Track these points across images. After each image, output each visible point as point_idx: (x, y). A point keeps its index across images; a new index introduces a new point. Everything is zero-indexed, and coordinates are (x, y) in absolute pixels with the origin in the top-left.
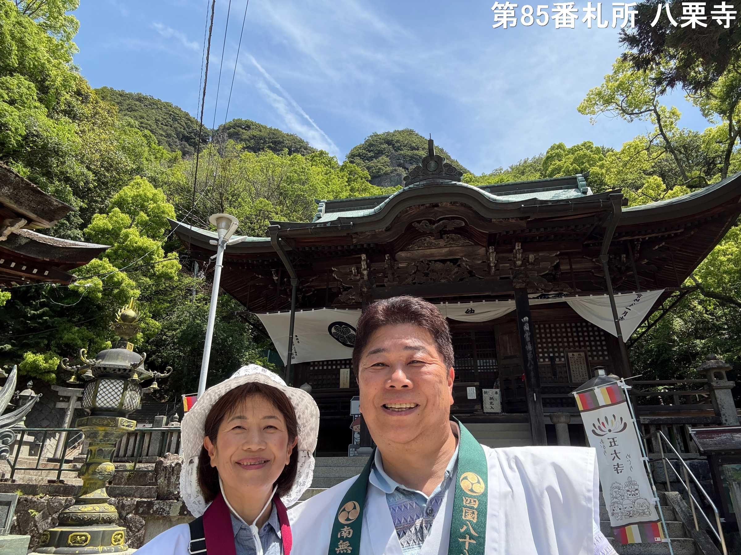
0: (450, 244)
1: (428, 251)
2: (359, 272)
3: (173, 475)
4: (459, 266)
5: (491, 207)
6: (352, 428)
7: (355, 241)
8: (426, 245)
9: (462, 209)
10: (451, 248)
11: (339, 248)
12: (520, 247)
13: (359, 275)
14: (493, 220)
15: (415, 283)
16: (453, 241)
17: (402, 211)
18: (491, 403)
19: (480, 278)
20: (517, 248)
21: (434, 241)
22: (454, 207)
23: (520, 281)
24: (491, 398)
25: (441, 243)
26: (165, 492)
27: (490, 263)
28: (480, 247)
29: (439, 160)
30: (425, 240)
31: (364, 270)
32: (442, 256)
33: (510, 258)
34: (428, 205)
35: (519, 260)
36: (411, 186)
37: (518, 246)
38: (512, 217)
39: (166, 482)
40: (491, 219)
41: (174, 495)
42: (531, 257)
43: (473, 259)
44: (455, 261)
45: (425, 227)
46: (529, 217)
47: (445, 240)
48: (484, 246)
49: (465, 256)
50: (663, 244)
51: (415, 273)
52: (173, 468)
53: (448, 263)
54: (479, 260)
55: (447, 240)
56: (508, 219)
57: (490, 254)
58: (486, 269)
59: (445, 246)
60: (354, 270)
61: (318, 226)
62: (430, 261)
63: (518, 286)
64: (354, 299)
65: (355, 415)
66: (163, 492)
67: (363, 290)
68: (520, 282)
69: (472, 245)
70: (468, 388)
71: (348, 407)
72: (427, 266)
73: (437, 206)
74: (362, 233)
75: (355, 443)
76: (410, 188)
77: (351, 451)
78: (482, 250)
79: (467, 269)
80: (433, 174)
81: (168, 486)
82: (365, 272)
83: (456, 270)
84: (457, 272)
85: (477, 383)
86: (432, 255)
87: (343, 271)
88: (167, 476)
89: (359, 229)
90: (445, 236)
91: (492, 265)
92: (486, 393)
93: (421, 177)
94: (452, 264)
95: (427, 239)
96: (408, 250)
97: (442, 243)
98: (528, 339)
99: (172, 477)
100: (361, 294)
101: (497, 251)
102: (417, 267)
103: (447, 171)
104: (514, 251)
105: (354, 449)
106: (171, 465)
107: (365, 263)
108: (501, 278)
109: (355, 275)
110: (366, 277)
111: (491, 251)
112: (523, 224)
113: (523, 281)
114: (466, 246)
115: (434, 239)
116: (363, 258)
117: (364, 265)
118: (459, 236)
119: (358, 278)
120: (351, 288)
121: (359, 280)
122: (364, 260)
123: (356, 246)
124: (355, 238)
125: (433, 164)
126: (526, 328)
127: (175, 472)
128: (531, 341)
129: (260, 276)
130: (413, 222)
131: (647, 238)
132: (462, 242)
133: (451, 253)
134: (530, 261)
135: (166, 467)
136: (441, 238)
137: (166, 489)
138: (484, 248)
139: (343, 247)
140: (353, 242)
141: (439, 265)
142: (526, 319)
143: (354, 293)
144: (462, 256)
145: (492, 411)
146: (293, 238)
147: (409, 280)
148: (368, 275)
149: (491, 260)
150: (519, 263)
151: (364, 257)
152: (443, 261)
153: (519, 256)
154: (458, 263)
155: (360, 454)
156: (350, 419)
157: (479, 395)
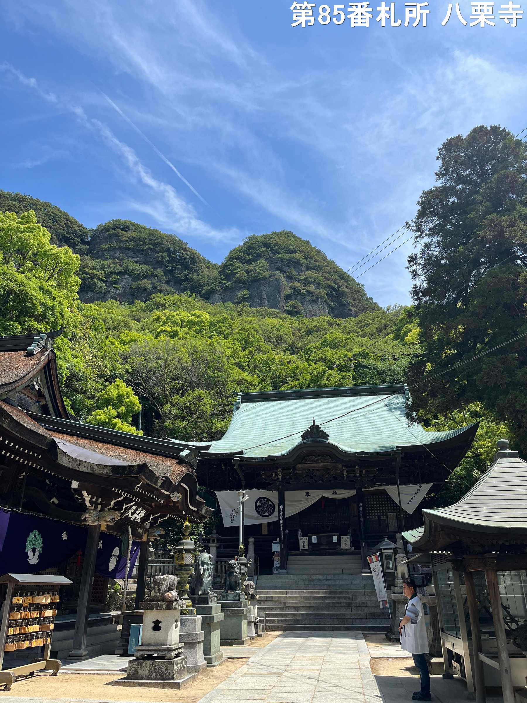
0: (324, 461)
1: (313, 465)
5: (342, 454)
6: (274, 558)
7: (276, 465)
9: (329, 452)
10: (325, 464)
13: (277, 477)
15: (306, 482)
16: (325, 459)
18: (345, 544)
19: (339, 480)
20: (357, 467)
21: (315, 459)
22: (325, 451)
24: (345, 541)
28: (339, 463)
29: (318, 427)
30: (311, 458)
32: (320, 468)
33: (354, 470)
34: (313, 450)
36: (305, 440)
40: (343, 459)
42: (364, 471)
43: (336, 470)
44: (326, 470)
46: (360, 459)
48: (341, 463)
51: (306, 476)
53: (323, 471)
54: (339, 470)
55: (322, 459)
56: (351, 459)
57: (343, 470)
58: (342, 476)
59: (321, 462)
60: (274, 475)
62: (314, 470)
63: (357, 487)
65: (274, 552)
67: (279, 487)
68: (358, 485)
69: (335, 462)
70: (333, 536)
71: (271, 547)
72: (312, 473)
73: (317, 450)
75: (276, 567)
76: (304, 442)
77: (274, 571)
78: (340, 466)
79: (333, 475)
80: (315, 435)
82: (280, 477)
84: (327, 477)
85: (338, 534)
86: (314, 467)
87: (267, 474)
89: (279, 462)
91: (345, 476)
92: (342, 538)
93: (310, 435)
94: (325, 472)
96: (302, 463)
97: (320, 460)
98: (361, 515)
100: (278, 489)
102: (307, 473)
103: (322, 435)
107: (280, 472)
108: (349, 481)
109: (274, 477)
110: (280, 479)
111: (344, 468)
114: (332, 462)
116: (279, 470)
118: (328, 457)
120: (272, 484)
121: (276, 480)
125: (315, 430)
126: (361, 509)
128: (363, 516)
129: (214, 466)
132: (330, 460)
133: (325, 466)
134: (363, 473)
136: (320, 457)
141: (318, 472)
142: (361, 504)
143: (274, 487)
144: (330, 468)
145: (345, 548)
147: (303, 480)
148: (282, 479)
149: (344, 473)
150: (358, 475)
152: (321, 470)
153: (358, 472)
154: (328, 472)
155: (281, 573)
156: (272, 554)
157: (339, 539)
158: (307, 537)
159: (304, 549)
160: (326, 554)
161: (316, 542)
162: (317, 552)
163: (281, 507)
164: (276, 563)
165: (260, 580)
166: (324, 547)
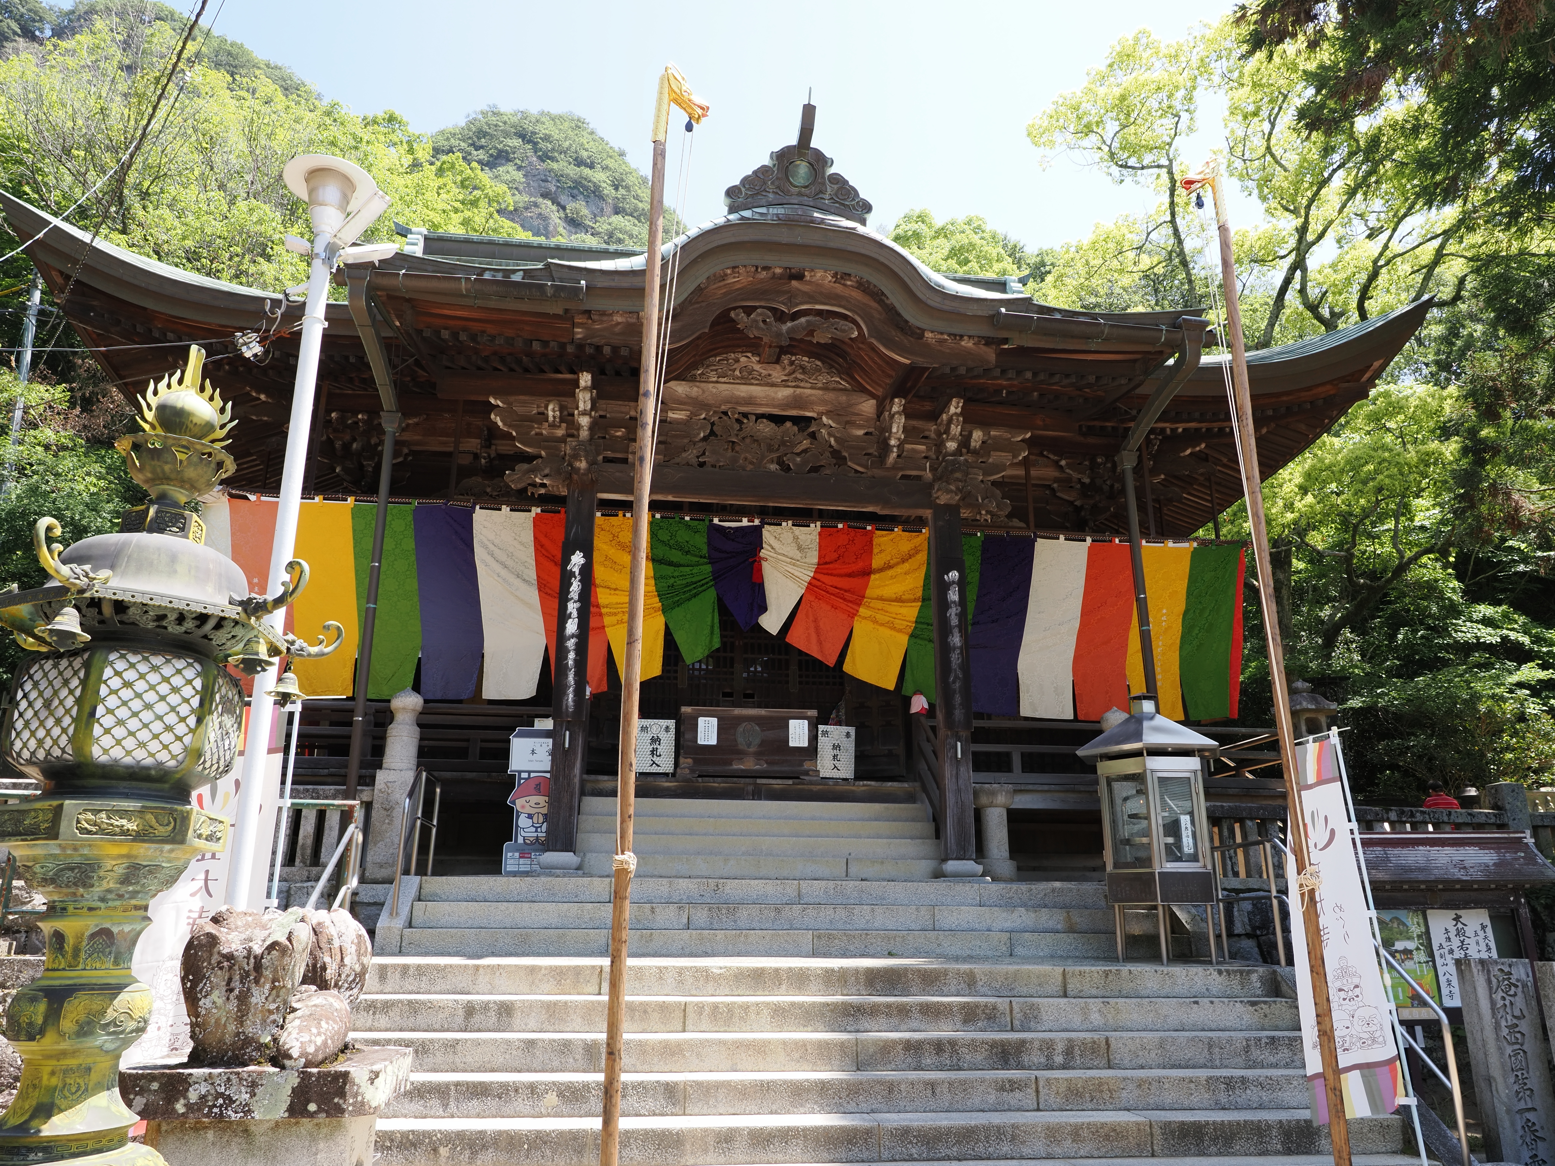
0: (796, 379)
1: (743, 391)
2: (567, 417)
3: (257, 981)
4: (813, 436)
5: (930, 302)
6: (514, 803)
7: (579, 333)
8: (737, 373)
9: (857, 295)
10: (798, 391)
11: (536, 346)
12: (959, 410)
13: (564, 425)
14: (928, 335)
15: (702, 465)
16: (804, 373)
17: (714, 275)
18: (835, 757)
19: (856, 471)
20: (952, 410)
21: (757, 367)
22: (839, 288)
23: (953, 487)
24: (836, 747)
25: (774, 374)
26: (228, 1039)
27: (889, 438)
28: (865, 397)
29: (820, 161)
30: (737, 361)
31: (584, 413)
32: (774, 406)
33: (927, 433)
34: (778, 271)
35: (953, 439)
36: (747, 214)
37: (955, 407)
38: (971, 333)
39: (233, 1005)
40: (923, 331)
41: (261, 1047)
42: (977, 436)
43: (847, 422)
44: (802, 422)
45: (761, 324)
46: (1006, 341)
47: (784, 369)
48: (873, 396)
49: (828, 413)
50: (1203, 446)
51: (705, 439)
52: (258, 960)
53: (788, 424)
54: (860, 427)
55: (789, 369)
56: (961, 336)
57: (892, 417)
58: (873, 450)
59: (784, 384)
60: (552, 411)
61: (487, 276)
62: (745, 415)
63: (943, 499)
64: (543, 485)
65: (520, 772)
66: (221, 1041)
67: (577, 464)
68: (951, 491)
69: (845, 390)
70: (792, 722)
71: (505, 754)
72: (737, 426)
73: (800, 277)
74: (603, 313)
75: (520, 840)
76: (743, 218)
77: (511, 859)
78: (868, 406)
79: (831, 446)
80: (800, 194)
81: (241, 1016)
82: (584, 421)
83: (806, 443)
84: (805, 451)
85: (813, 713)
86: (750, 401)
87: (519, 409)
88: (236, 984)
89: (597, 304)
90: (786, 359)
91: (893, 442)
92: (825, 733)
93: (771, 196)
94: (796, 428)
95: (743, 359)
96: (693, 379)
97: (777, 374)
98: (954, 621)
99: (255, 990)
100: (569, 475)
101: (908, 413)
102: (713, 424)
103: (836, 195)
104: (944, 416)
105: (517, 855)
106: (250, 951)
107: (588, 396)
108: (904, 477)
109: (553, 426)
110: (584, 434)
111: (895, 409)
112: (990, 354)
113: (958, 488)
114: (834, 389)
115: (759, 362)
116: (582, 383)
117: (584, 400)
118: (819, 363)
119: (560, 432)
120: (540, 457)
121: (563, 440)
122: (585, 388)
123: (581, 346)
124: (580, 325)
125: (802, 169)
126: (953, 595)
127: (268, 973)
128: (960, 626)
129: (263, 397)
130: (735, 308)
131: (1180, 430)
132: (823, 379)
133: (798, 402)
134: (973, 444)
135: (230, 957)
136: (777, 361)
137: (232, 1027)
138: (873, 402)
139: (545, 344)
140: (573, 333)
141: (766, 428)
142: (954, 575)
143: (547, 471)
144: (822, 414)
145: (835, 774)
146: (409, 300)
147: (690, 455)
148: (592, 428)
149: (894, 430)
150: (951, 445)
151: (585, 379)
152: (778, 420)
153: (955, 430)
154: (812, 429)
155: (549, 870)
156: (509, 783)
157: (813, 738)
158: (671, 723)
159: (655, 769)
160: (757, 795)
161: (713, 741)
162: (716, 784)
163: (577, 559)
164: (523, 822)
165: (434, 898)
166: (749, 764)
